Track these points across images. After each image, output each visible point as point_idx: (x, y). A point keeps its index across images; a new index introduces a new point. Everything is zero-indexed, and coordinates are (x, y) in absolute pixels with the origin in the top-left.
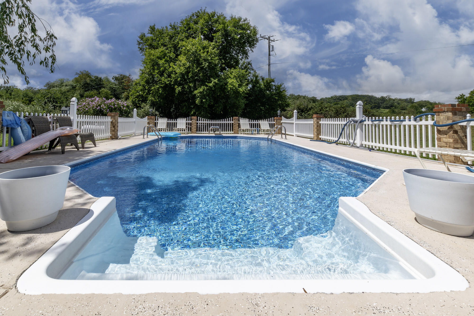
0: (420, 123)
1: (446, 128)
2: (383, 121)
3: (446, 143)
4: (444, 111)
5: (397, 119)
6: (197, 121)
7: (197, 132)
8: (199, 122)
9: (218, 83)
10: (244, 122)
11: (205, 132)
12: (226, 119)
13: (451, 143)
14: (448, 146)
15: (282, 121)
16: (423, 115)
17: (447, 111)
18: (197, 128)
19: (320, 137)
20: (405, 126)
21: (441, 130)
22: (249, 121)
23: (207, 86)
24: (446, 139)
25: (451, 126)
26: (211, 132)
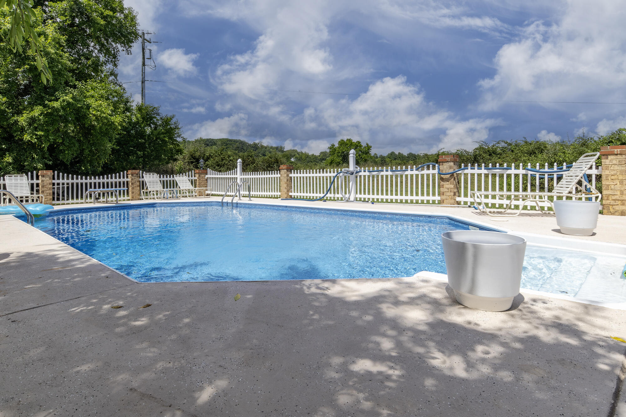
0: (423, 172)
1: (448, 176)
2: (383, 171)
3: (448, 189)
4: (448, 161)
5: (399, 169)
6: (54, 179)
7: (54, 202)
8: (56, 181)
9: (73, 104)
10: (151, 179)
11: (77, 201)
12: (116, 174)
13: (452, 188)
14: (449, 191)
15: (207, 176)
16: (425, 165)
17: (450, 162)
18: (54, 193)
19: (290, 194)
20: (407, 176)
21: (444, 178)
22: (160, 177)
23: (45, 106)
24: (448, 185)
25: (452, 174)
26: (88, 200)
